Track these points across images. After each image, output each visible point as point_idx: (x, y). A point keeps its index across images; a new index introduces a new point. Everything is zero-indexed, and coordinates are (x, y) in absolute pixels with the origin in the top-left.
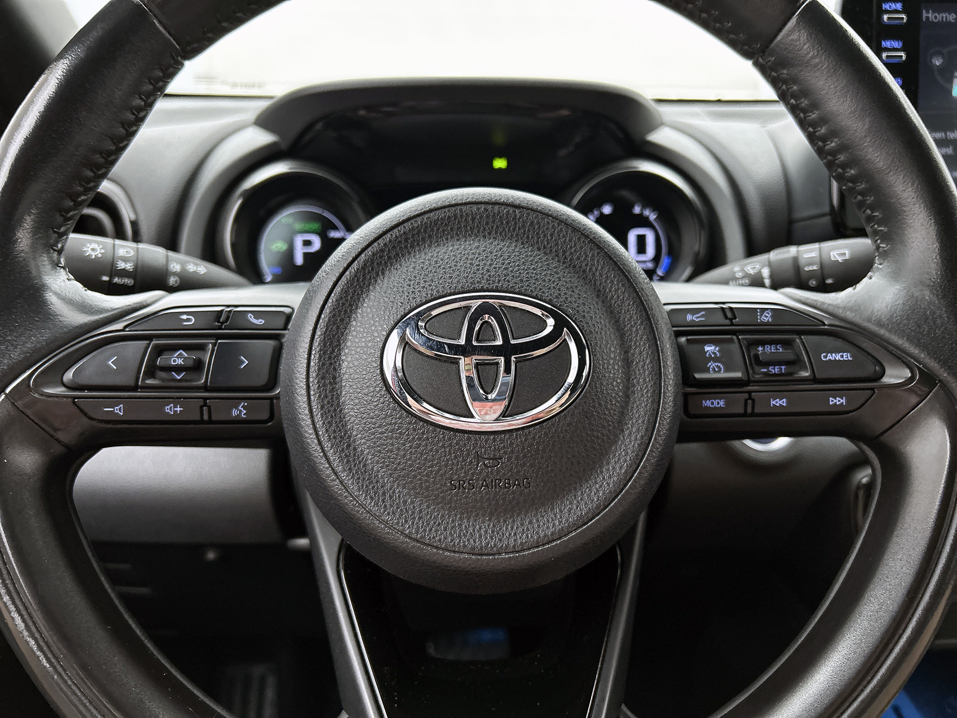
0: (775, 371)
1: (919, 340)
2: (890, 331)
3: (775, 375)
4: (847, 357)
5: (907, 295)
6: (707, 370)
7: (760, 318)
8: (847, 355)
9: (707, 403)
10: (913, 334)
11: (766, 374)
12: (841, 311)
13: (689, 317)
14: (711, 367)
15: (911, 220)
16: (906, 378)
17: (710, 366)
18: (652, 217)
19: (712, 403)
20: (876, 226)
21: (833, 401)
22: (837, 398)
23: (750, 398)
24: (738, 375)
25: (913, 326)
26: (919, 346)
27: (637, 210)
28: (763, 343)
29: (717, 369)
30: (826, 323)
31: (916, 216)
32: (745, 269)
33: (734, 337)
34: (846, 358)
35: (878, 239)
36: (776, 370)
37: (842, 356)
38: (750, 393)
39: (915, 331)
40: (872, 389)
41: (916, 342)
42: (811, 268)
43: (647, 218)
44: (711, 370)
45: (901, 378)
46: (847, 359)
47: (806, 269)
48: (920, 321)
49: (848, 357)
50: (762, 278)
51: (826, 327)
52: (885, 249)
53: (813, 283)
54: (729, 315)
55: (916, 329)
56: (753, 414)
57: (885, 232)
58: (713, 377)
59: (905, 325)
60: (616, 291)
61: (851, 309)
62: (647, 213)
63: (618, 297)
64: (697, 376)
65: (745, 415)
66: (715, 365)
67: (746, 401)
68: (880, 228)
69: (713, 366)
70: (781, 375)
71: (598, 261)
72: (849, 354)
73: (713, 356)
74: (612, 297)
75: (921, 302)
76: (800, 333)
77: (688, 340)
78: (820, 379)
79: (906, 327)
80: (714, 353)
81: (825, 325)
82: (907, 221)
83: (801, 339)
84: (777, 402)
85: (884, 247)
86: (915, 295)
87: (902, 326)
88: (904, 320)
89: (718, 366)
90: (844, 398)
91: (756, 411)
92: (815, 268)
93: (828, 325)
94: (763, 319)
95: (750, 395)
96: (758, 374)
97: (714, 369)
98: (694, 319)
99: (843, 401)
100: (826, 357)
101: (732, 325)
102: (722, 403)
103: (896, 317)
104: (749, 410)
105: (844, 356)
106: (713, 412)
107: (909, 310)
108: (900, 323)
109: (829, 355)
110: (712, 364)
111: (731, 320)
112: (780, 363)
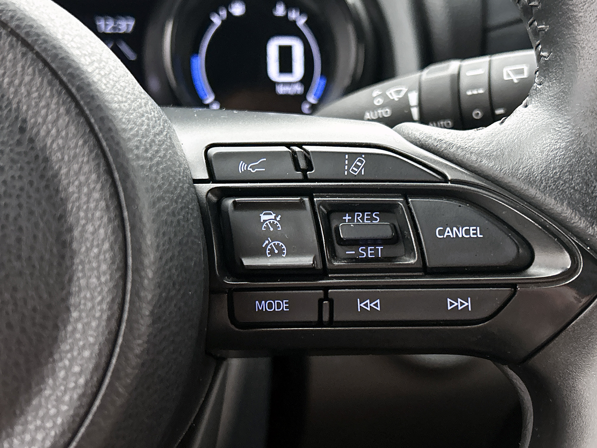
0: (367, 254)
1: (585, 206)
2: (543, 192)
3: (367, 260)
4: (475, 232)
5: (572, 133)
6: (261, 253)
7: (349, 168)
8: (476, 230)
9: (262, 306)
10: (577, 196)
11: (351, 259)
12: (474, 158)
13: (242, 167)
14: (269, 247)
15: (580, 12)
16: (563, 268)
17: (267, 245)
18: (301, 21)
19: (270, 306)
20: (536, 23)
21: (451, 304)
22: (459, 300)
23: (326, 297)
24: (307, 260)
25: (578, 184)
26: (586, 216)
27: (280, 11)
28: (351, 209)
29: (276, 251)
30: (450, 178)
31: (587, 5)
32: (388, 93)
33: (306, 200)
34: (474, 234)
35: (539, 44)
36: (369, 252)
37: (467, 232)
38: (326, 288)
39: (580, 192)
40: (513, 286)
41: (581, 209)
42: (475, 92)
43: (294, 22)
44: (268, 252)
45: (556, 268)
46: (475, 236)
47: (469, 93)
48: (589, 175)
49: (476, 234)
50: (409, 107)
51: (449, 184)
52: (546, 59)
53: (477, 114)
54: (302, 164)
55: (582, 188)
56: (331, 323)
57: (546, 33)
58: (269, 264)
59: (565, 182)
60: (55, 122)
61: (489, 157)
62: (294, 15)
63: (58, 132)
64: (247, 262)
65: (320, 323)
66: (274, 244)
67: (321, 301)
68: (540, 27)
69: (271, 246)
70: (377, 260)
71: (23, 67)
72: (478, 228)
73: (272, 229)
74: (48, 132)
75: (591, 145)
76: (407, 193)
77: (234, 202)
78: (432, 268)
79: (567, 185)
80: (273, 224)
81: (445, 179)
82: (575, 14)
83: (408, 203)
84: (366, 305)
85: (545, 57)
86: (583, 134)
87: (562, 182)
88: (565, 173)
89: (277, 247)
90: (469, 299)
91: (336, 318)
92: (481, 91)
93: (453, 181)
94: (352, 170)
95: (326, 293)
96: (341, 260)
97: (272, 252)
98: (249, 169)
99: (468, 304)
100: (442, 232)
101: (306, 179)
102: (284, 305)
103: (554, 168)
104: (326, 318)
105: (472, 232)
106: (272, 320)
107: (574, 157)
108: (559, 178)
109: (448, 229)
110: (269, 243)
111: (304, 172)
112: (374, 242)
